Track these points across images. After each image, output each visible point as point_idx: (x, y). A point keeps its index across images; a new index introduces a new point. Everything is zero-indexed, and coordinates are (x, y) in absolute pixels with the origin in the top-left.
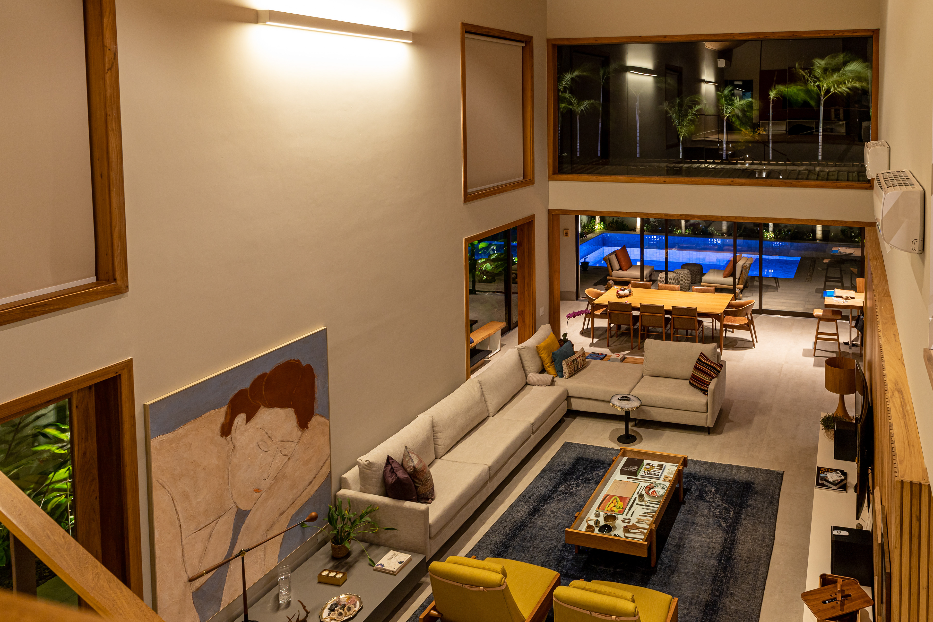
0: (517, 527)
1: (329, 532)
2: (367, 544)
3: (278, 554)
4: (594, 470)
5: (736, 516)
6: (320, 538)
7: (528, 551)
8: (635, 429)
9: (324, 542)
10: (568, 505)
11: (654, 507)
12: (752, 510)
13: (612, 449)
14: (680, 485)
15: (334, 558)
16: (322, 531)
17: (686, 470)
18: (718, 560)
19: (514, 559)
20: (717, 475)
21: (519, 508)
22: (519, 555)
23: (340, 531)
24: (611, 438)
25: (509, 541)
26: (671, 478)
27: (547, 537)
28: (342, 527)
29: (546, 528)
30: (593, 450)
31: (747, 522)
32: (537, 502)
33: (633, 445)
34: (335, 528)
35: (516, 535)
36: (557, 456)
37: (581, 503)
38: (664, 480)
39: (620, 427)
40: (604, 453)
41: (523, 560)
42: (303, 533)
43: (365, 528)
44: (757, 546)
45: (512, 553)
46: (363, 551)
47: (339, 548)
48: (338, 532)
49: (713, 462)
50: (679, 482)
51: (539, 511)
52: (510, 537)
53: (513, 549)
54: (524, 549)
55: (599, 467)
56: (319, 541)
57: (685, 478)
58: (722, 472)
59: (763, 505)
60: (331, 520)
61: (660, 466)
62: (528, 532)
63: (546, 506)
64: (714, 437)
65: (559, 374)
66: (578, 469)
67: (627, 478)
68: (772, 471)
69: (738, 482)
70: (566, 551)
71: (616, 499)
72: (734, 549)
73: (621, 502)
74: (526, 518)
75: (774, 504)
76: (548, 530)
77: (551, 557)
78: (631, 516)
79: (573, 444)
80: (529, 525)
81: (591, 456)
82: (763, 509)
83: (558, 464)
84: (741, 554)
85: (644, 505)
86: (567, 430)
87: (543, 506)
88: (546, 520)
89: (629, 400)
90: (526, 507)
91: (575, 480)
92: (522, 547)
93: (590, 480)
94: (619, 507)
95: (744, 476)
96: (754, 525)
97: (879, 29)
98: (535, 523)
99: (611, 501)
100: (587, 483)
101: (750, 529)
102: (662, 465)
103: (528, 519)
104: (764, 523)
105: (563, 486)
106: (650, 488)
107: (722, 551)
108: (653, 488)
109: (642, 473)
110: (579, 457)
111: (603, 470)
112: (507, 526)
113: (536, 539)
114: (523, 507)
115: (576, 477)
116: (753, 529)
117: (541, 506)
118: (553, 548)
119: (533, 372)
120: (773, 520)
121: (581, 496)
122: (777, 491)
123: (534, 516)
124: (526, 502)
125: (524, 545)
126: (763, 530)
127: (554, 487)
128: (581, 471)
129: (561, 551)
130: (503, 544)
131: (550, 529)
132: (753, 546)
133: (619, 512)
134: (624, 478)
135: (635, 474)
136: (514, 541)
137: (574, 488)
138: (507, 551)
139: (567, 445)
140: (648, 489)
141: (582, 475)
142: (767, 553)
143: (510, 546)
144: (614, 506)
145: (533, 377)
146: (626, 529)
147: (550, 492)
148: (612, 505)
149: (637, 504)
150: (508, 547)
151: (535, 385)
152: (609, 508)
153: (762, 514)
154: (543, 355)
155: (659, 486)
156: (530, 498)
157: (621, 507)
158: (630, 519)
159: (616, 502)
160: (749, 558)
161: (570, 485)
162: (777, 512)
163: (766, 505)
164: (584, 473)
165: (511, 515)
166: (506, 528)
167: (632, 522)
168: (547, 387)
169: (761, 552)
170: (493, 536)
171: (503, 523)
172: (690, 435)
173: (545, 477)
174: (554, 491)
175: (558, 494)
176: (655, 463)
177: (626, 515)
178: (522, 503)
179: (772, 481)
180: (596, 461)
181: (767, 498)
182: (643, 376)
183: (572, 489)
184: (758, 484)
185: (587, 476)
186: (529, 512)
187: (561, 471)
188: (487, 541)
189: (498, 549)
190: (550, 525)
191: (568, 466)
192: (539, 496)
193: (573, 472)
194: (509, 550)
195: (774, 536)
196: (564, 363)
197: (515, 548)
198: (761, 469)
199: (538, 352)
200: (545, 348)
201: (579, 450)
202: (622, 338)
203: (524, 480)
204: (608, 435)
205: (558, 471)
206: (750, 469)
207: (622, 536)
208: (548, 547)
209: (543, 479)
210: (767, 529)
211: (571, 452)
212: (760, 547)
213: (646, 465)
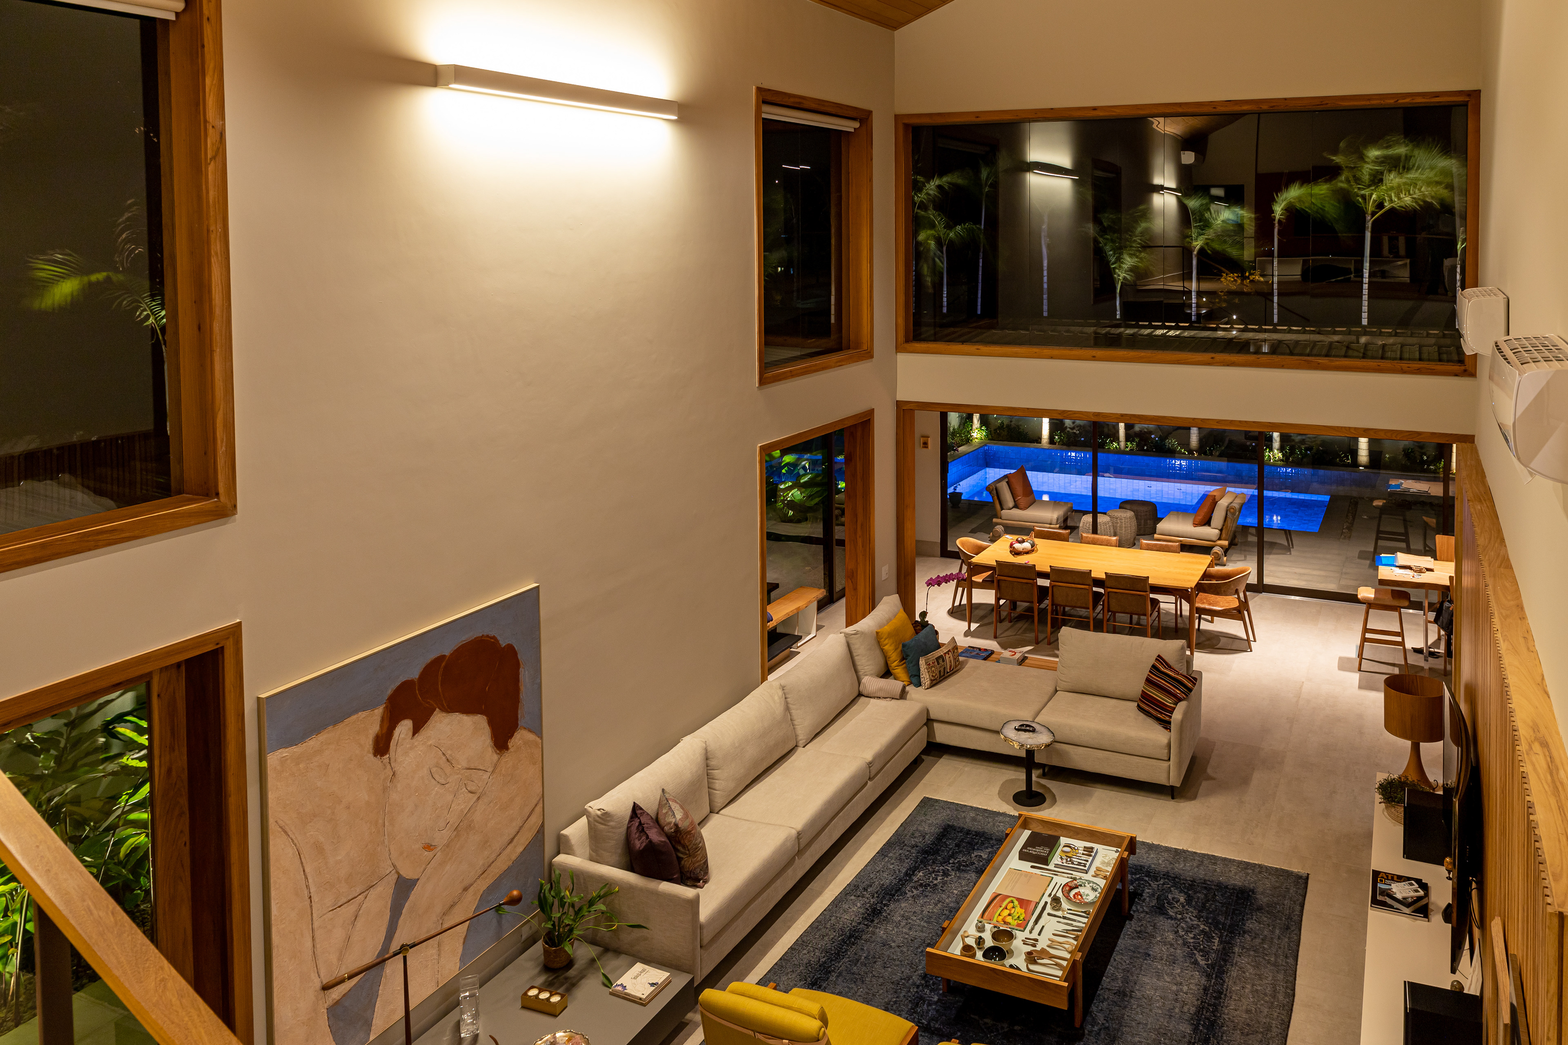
0: (843, 939)
1: (540, 925)
2: (600, 949)
3: (459, 955)
4: (974, 849)
5: (1223, 949)
6: (526, 933)
7: (863, 982)
8: (1043, 781)
9: (531, 941)
10: (930, 906)
11: (1079, 922)
13: (1004, 815)
14: (1123, 886)
15: (547, 968)
16: (528, 921)
17: (1133, 860)
18: (1193, 1024)
19: (840, 994)
20: (1188, 872)
21: (847, 907)
22: (848, 987)
23: (557, 924)
24: (1002, 795)
25: (831, 962)
26: (1108, 872)
27: (894, 960)
28: (560, 918)
29: (893, 944)
30: (972, 814)
31: (1243, 961)
32: (877, 897)
33: (1039, 810)
34: (550, 919)
35: (843, 953)
36: (911, 821)
37: (952, 905)
38: (1096, 876)
39: (1017, 777)
40: (990, 820)
41: (853, 997)
42: (499, 923)
43: (597, 921)
44: (1262, 1005)
45: (835, 983)
46: (593, 961)
47: (555, 951)
48: (553, 925)
49: (1180, 848)
50: (1123, 880)
51: (880, 913)
52: (832, 954)
53: (838, 977)
54: (855, 978)
55: (983, 843)
56: (524, 937)
57: (1132, 874)
58: (1197, 867)
59: (1273, 932)
60: (543, 905)
61: (1089, 851)
62: (862, 949)
63: (892, 906)
64: (1182, 804)
65: (914, 680)
66: (947, 845)
67: (1032, 867)
68: (1287, 871)
69: (1226, 887)
70: (927, 986)
71: (1012, 902)
72: (1222, 1007)
73: (1021, 907)
74: (860, 923)
75: (1293, 931)
76: (897, 949)
77: (901, 995)
78: (1039, 934)
79: (937, 801)
80: (864, 937)
81: (969, 824)
82: (1272, 938)
83: (913, 834)
84: (1234, 1017)
85: (1060, 917)
86: (927, 776)
87: (887, 905)
88: (893, 930)
89: (1034, 731)
90: (859, 905)
91: (941, 864)
92: (853, 974)
93: (967, 866)
94: (1019, 917)
95: (1237, 877)
96: (1257, 966)
97: (1480, 91)
98: (874, 933)
99: (1004, 906)
100: (963, 870)
101: (1250, 974)
102: (1092, 848)
103: (862, 926)
104: (1275, 964)
105: (921, 874)
106: (1070, 887)
107: (1200, 1010)
108: (1077, 887)
109: (1056, 860)
110: (949, 825)
111: (990, 850)
112: (827, 934)
113: (875, 962)
114: (855, 904)
115: (944, 859)
116: (1256, 974)
117: (885, 905)
118: (905, 979)
119: (871, 675)
120: (1291, 961)
121: (952, 892)
122: (1298, 908)
123: (872, 921)
124: (859, 896)
125: (857, 971)
126: (1274, 977)
127: (906, 874)
128: (951, 849)
129: (918, 987)
130: (820, 966)
131: (899, 947)
132: (1256, 1005)
133: (1018, 925)
134: (1026, 866)
135: (1045, 860)
136: (840, 962)
137: (939, 878)
138: (828, 978)
139: (926, 803)
140: (1067, 888)
141: (952, 856)
142: (1282, 1020)
143: (833, 971)
144: (1009, 915)
145: (871, 683)
146: (1031, 958)
147: (898, 882)
148: (1006, 912)
149: (1049, 914)
150: (830, 972)
151: (874, 698)
152: (1000, 918)
153: (1270, 947)
154: (886, 648)
155: (1086, 885)
156: (865, 889)
157: (1021, 918)
158: (1037, 940)
159: (1013, 907)
160: (1248, 1025)
161: (933, 872)
162: (1298, 945)
163: (1277, 932)
164: (957, 853)
165: (833, 918)
166: (826, 938)
167: (1042, 944)
168: (894, 701)
169: (1270, 1017)
170: (805, 952)
171: (820, 930)
172: (1141, 798)
173: (890, 855)
174: (906, 880)
175: (912, 887)
176: (1080, 844)
177: (1031, 932)
178: (853, 897)
179: (1288, 889)
180: (977, 834)
181: (1281, 920)
182: (1056, 691)
183: (937, 879)
184: (1262, 893)
185: (961, 858)
186: (863, 914)
187: (917, 847)
188: (794, 959)
189: (812, 975)
190: (899, 940)
191: (929, 839)
192: (881, 887)
193: (938, 850)
194: (831, 979)
195: (1294, 990)
196: (922, 662)
197: (840, 974)
198: (1266, 867)
199: (879, 642)
200: (890, 635)
201: (949, 812)
202: (1019, 625)
203: (855, 858)
204: (996, 789)
205: (913, 847)
206: (1247, 865)
207: (1024, 969)
208: (896, 978)
209: (887, 859)
210: (1280, 976)
211: (934, 815)
212: (1270, 1008)
213: (1064, 846)
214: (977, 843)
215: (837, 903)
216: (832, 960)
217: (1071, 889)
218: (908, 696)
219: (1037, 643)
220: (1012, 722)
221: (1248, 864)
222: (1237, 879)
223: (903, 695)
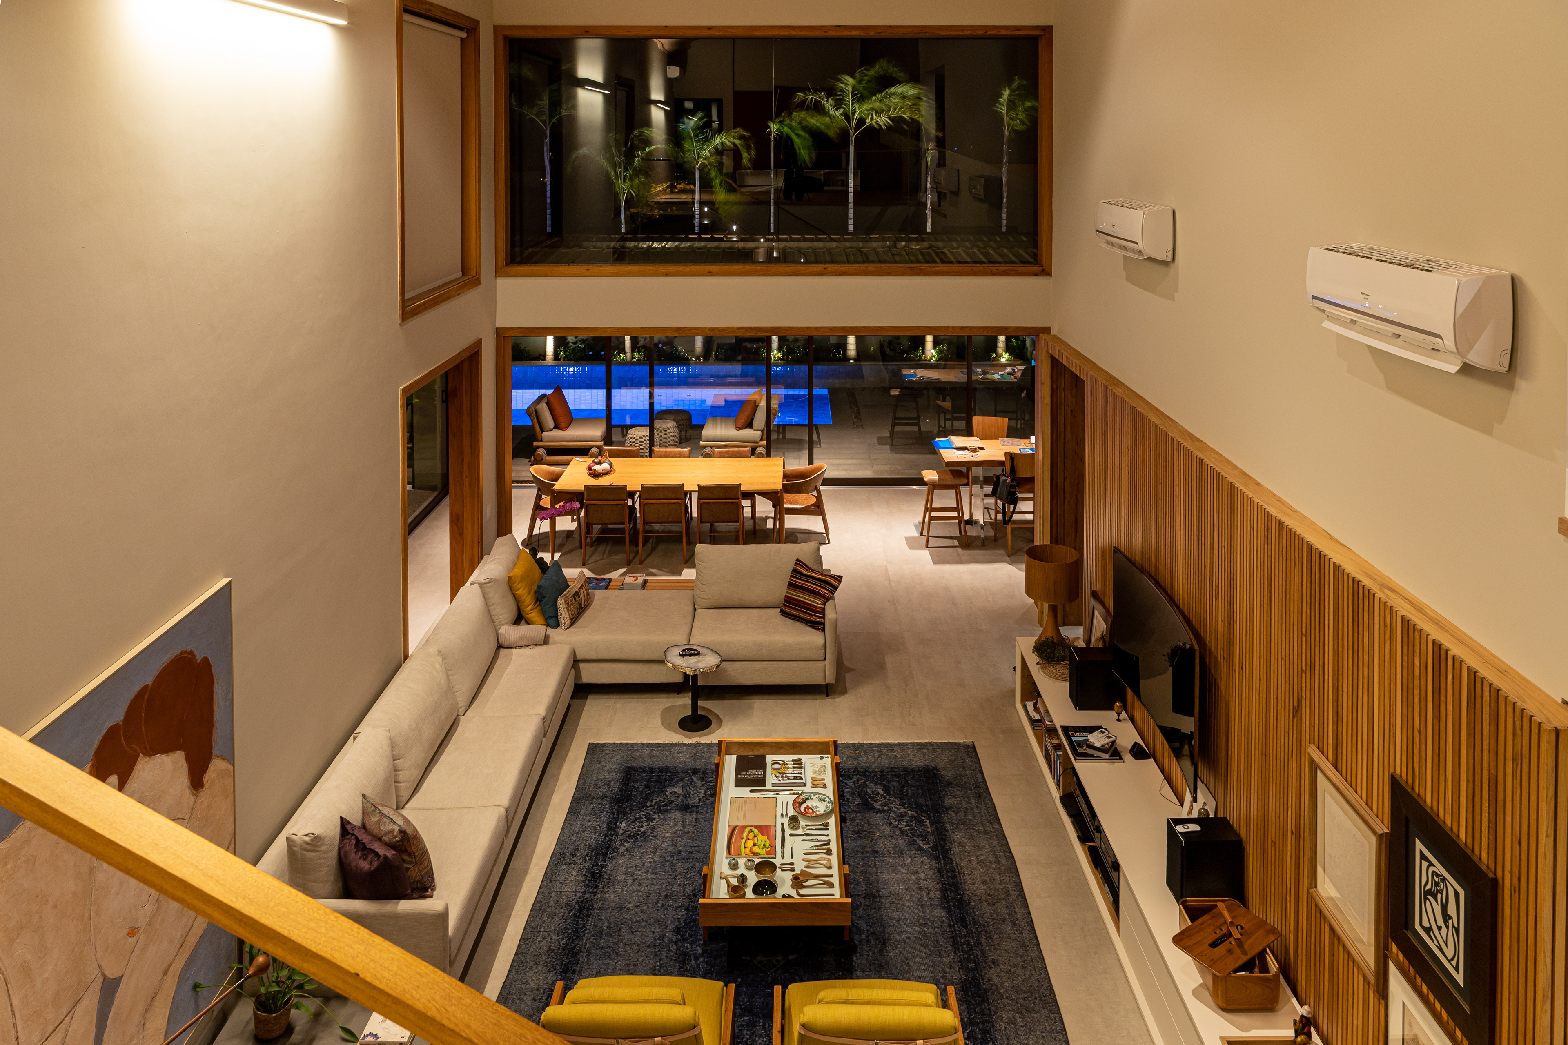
0: (574, 914)
4: (664, 785)
5: (937, 828)
7: (617, 953)
8: (709, 704)
10: (649, 856)
11: (823, 835)
12: (956, 814)
13: (680, 743)
15: (260, 1041)
18: (944, 908)
19: (598, 974)
20: (874, 763)
21: (562, 878)
22: (605, 964)
24: (664, 725)
25: (573, 942)
26: (827, 780)
27: (639, 922)
29: (630, 906)
30: (647, 750)
31: (958, 836)
32: (590, 860)
33: (711, 733)
35: (581, 928)
36: (587, 771)
37: (670, 849)
38: (816, 786)
40: (667, 752)
41: (614, 972)
44: (992, 873)
45: (588, 964)
47: (276, 1017)
49: (857, 742)
51: (601, 876)
52: (570, 933)
53: (587, 956)
54: (607, 952)
55: (671, 777)
57: (852, 776)
58: (879, 757)
59: (970, 803)
61: (798, 763)
62: (600, 919)
63: (610, 866)
64: (837, 700)
65: (551, 622)
66: (636, 789)
67: (751, 791)
68: (955, 744)
69: (912, 770)
70: (685, 940)
71: (751, 831)
72: (961, 884)
73: (763, 834)
74: (584, 892)
75: (985, 798)
76: (635, 909)
77: (664, 956)
78: (792, 858)
79: (604, 745)
80: (595, 906)
81: (648, 763)
82: (971, 808)
83: (596, 785)
84: (975, 891)
85: (802, 835)
86: (582, 721)
87: (605, 866)
88: (623, 890)
89: (698, 654)
90: (574, 873)
91: (640, 809)
92: (603, 948)
93: (666, 805)
94: (764, 845)
95: (917, 759)
96: (971, 838)
97: (1052, 27)
98: (604, 899)
99: (745, 837)
100: (665, 811)
101: (969, 846)
102: (800, 760)
103: (588, 895)
104: (986, 832)
105: (624, 824)
106: (799, 803)
107: (944, 892)
108: (804, 802)
109: (771, 779)
110: (628, 768)
111: (681, 784)
112: (555, 914)
113: (620, 930)
114: (570, 874)
115: (640, 803)
116: (974, 846)
117: (602, 866)
118: (659, 939)
119: (507, 624)
120: (996, 825)
121: (665, 836)
122: (979, 775)
123: (597, 887)
124: (570, 864)
125: (605, 944)
126: (990, 844)
127: (609, 828)
128: (642, 792)
129: (676, 943)
130: (563, 950)
131: (637, 906)
132: (987, 874)
133: (768, 853)
134: (745, 792)
135: (762, 782)
136: (583, 940)
137: (644, 824)
138: (578, 960)
139: (594, 750)
140: (797, 805)
141: (647, 799)
142: (1015, 882)
143: (580, 951)
144: (754, 845)
145: (510, 632)
146: (798, 882)
147: (605, 838)
148: (750, 844)
149: (791, 835)
150: (577, 953)
151: (515, 647)
152: (747, 850)
153: (974, 818)
154: (520, 592)
155: (813, 797)
156: (573, 855)
157: (767, 845)
158: (792, 864)
159: (755, 836)
160: (990, 895)
161: (636, 819)
162: (995, 810)
163: (973, 801)
164: (650, 794)
165: (553, 894)
166: (556, 918)
167: (800, 867)
168: (538, 648)
169: (1004, 883)
170: (540, 938)
171: (545, 910)
172: (798, 701)
173: (583, 812)
174: (612, 835)
175: (621, 840)
176: (788, 758)
177: (783, 858)
178: (564, 867)
179: (964, 761)
180: (661, 770)
181: (970, 789)
182: (695, 609)
183: (642, 826)
184: (945, 769)
185: (657, 799)
186: (584, 882)
187: (607, 797)
188: (531, 950)
189: (559, 962)
190: (634, 899)
191: (615, 787)
192: (589, 848)
193: (629, 796)
194: (581, 960)
195: (1011, 852)
196: (561, 602)
197: (589, 953)
198: (937, 744)
199: (510, 588)
200: (523, 578)
201: (622, 754)
202: (601, 548)
203: (546, 824)
204: (658, 720)
205: (602, 798)
206: (920, 746)
207: (796, 896)
208: (650, 940)
209: (581, 817)
210: (995, 843)
211: (608, 760)
212: (1000, 874)
213: (773, 764)
214: (666, 780)
215: (549, 876)
216: (573, 940)
217: (801, 804)
218: (551, 640)
219: (628, 563)
220: (672, 649)
221: (920, 744)
222: (918, 761)
223: (546, 641)
